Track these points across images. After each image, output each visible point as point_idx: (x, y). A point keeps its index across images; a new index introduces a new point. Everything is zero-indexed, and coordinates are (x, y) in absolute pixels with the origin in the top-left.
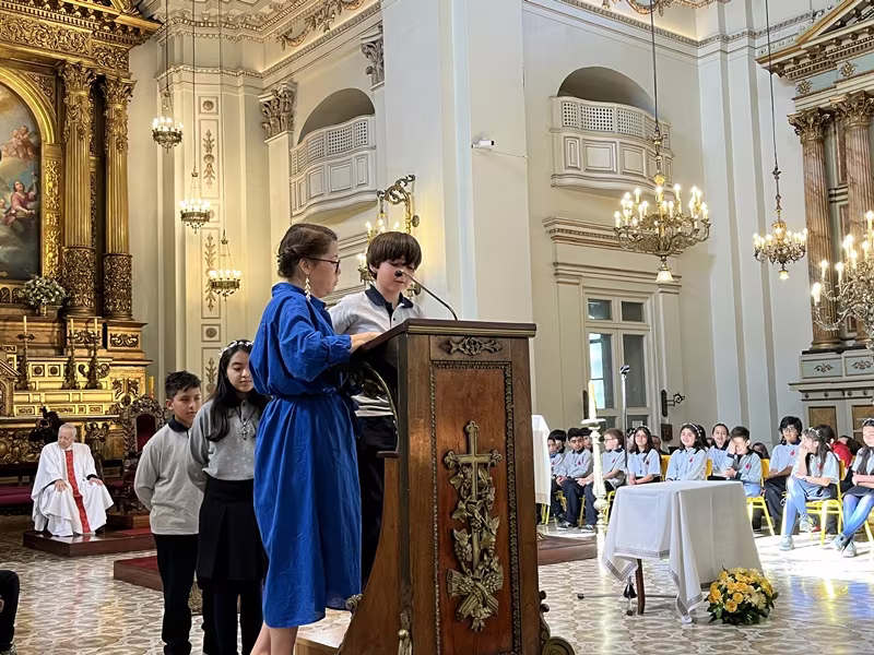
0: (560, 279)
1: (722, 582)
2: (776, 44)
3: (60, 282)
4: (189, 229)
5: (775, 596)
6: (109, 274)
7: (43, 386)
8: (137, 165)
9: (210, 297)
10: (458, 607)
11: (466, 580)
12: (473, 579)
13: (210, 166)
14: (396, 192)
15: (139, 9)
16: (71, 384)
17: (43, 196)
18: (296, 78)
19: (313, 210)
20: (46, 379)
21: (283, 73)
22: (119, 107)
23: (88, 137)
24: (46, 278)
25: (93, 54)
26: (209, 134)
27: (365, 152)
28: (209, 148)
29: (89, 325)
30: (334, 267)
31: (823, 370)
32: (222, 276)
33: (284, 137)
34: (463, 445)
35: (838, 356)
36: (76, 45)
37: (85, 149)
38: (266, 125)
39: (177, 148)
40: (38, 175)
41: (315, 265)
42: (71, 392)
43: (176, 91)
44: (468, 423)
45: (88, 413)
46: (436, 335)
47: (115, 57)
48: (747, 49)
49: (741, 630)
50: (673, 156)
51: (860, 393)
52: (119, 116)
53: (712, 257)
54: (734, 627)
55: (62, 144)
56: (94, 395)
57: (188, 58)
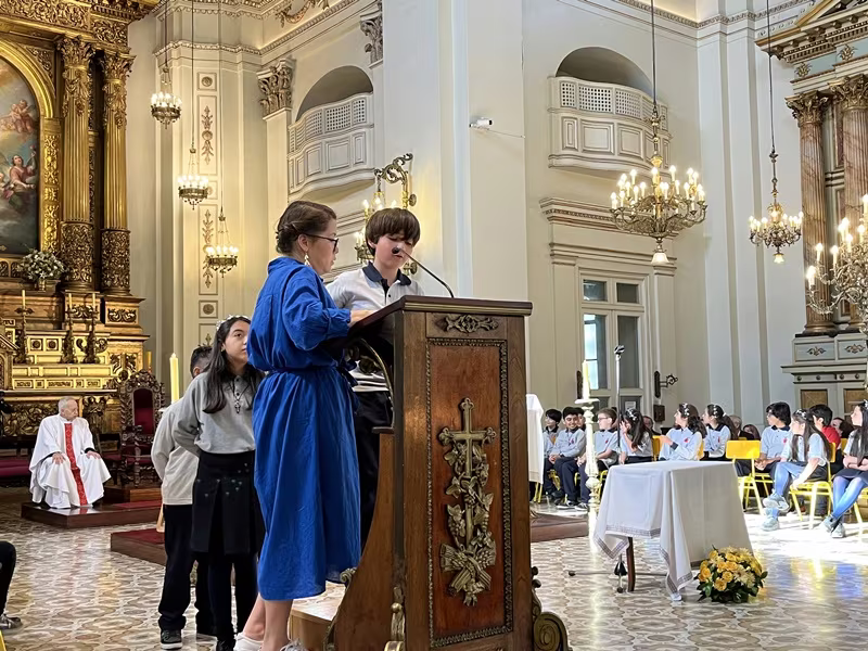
0: (556, 260)
1: (712, 561)
2: (775, 26)
3: (58, 257)
4: (186, 205)
5: (765, 575)
6: (108, 250)
7: (41, 360)
8: (135, 140)
9: (208, 274)
10: (451, 581)
11: (460, 555)
12: (466, 554)
13: (208, 142)
14: (394, 171)
16: (69, 358)
17: (42, 170)
18: (294, 55)
19: (310, 188)
20: (44, 353)
21: (282, 49)
22: (118, 82)
23: (87, 112)
24: (44, 252)
25: (92, 29)
26: (207, 111)
27: (363, 130)
28: (207, 124)
29: (87, 300)
30: (332, 245)
31: (816, 354)
32: (219, 253)
33: (282, 114)
34: (457, 422)
35: (831, 339)
36: (75, 19)
37: (84, 124)
38: (264, 102)
39: (176, 124)
40: (37, 149)
41: (314, 242)
42: (69, 366)
43: (175, 67)
44: (463, 401)
45: (85, 388)
46: (432, 312)
47: (114, 32)
48: (746, 31)
49: (730, 609)
50: (671, 138)
51: (852, 377)
52: (118, 91)
53: (708, 239)
54: (723, 605)
55: (60, 119)
56: (91, 370)
57: (187, 34)
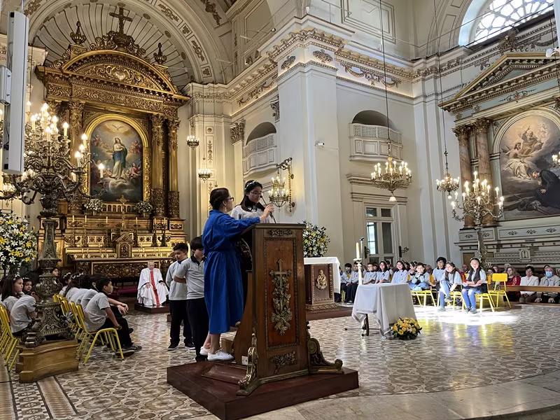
0: (354, 200)
1: (398, 323)
3: (150, 204)
4: (202, 181)
5: (421, 329)
6: (170, 200)
7: (144, 245)
8: (181, 155)
10: (275, 326)
11: (277, 316)
12: (280, 316)
13: (210, 155)
14: (284, 165)
15: (182, 91)
16: (155, 245)
18: (245, 118)
19: (252, 172)
20: (145, 243)
21: (240, 116)
22: (174, 132)
23: (161, 144)
24: (145, 202)
25: (163, 111)
26: (210, 142)
27: (273, 148)
28: (210, 148)
29: (162, 220)
31: (469, 237)
33: (240, 142)
35: (476, 231)
36: (156, 108)
37: (160, 149)
38: (233, 138)
39: (197, 148)
40: (142, 160)
42: (155, 248)
43: (197, 125)
44: (279, 260)
45: (161, 256)
46: (267, 228)
47: (172, 111)
48: (434, 100)
49: (404, 342)
50: (403, 146)
52: (174, 135)
54: (401, 341)
55: (151, 147)
56: (164, 249)
57: (201, 112)
